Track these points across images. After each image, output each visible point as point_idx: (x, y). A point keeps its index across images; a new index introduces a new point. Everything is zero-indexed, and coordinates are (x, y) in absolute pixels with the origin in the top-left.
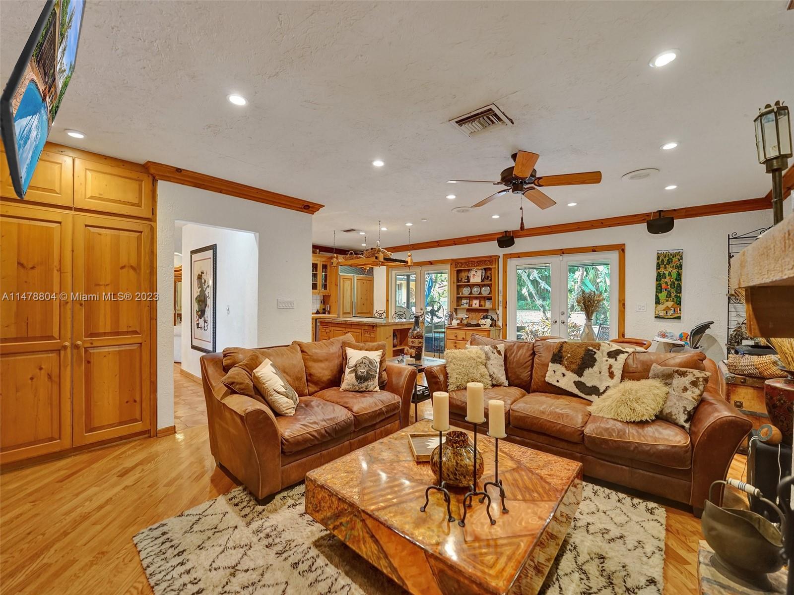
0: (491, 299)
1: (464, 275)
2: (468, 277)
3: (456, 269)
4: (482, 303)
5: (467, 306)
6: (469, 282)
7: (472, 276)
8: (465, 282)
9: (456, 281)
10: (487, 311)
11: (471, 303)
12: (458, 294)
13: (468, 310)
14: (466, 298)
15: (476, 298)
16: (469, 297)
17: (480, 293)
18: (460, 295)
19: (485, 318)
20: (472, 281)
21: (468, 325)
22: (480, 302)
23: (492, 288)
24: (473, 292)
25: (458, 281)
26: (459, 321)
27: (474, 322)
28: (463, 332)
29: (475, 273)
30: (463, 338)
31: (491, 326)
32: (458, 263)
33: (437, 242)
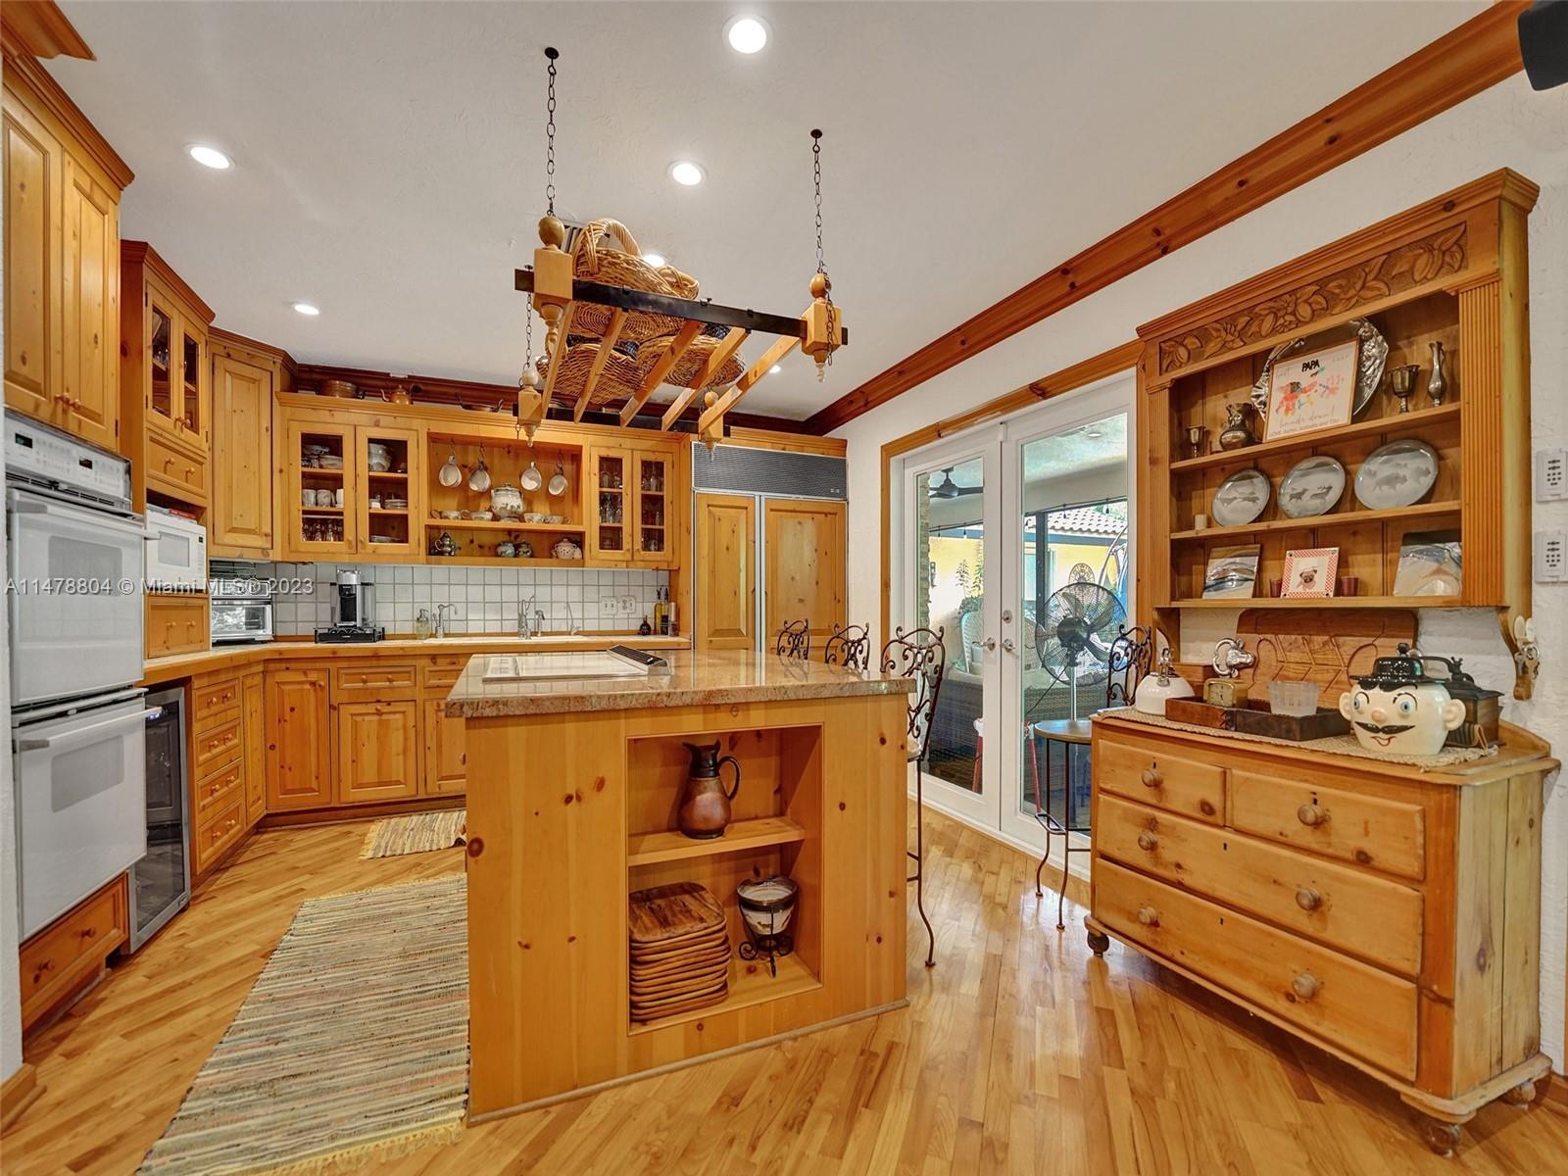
0: (1454, 535)
1: (1218, 410)
2: (1250, 413)
3: (1167, 378)
4: (1367, 567)
5: (1239, 593)
6: (1252, 439)
7: (1277, 397)
8: (1226, 447)
9: (1164, 451)
10: (1406, 620)
11: (1270, 576)
12: (1183, 521)
13: (1252, 620)
14: (1234, 541)
15: (1311, 538)
16: (1256, 537)
17: (1348, 498)
18: (1200, 528)
19: (1398, 673)
20: (1279, 427)
21: (1251, 715)
22: (1343, 563)
23: (1465, 454)
24: (1285, 501)
25: (1181, 447)
26: (1179, 688)
27: (1294, 701)
28: (1206, 766)
29: (1304, 378)
30: (1207, 808)
31: (1457, 739)
32: (1179, 341)
33: (1064, 270)
